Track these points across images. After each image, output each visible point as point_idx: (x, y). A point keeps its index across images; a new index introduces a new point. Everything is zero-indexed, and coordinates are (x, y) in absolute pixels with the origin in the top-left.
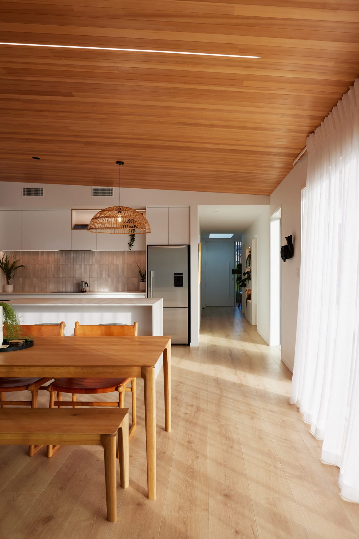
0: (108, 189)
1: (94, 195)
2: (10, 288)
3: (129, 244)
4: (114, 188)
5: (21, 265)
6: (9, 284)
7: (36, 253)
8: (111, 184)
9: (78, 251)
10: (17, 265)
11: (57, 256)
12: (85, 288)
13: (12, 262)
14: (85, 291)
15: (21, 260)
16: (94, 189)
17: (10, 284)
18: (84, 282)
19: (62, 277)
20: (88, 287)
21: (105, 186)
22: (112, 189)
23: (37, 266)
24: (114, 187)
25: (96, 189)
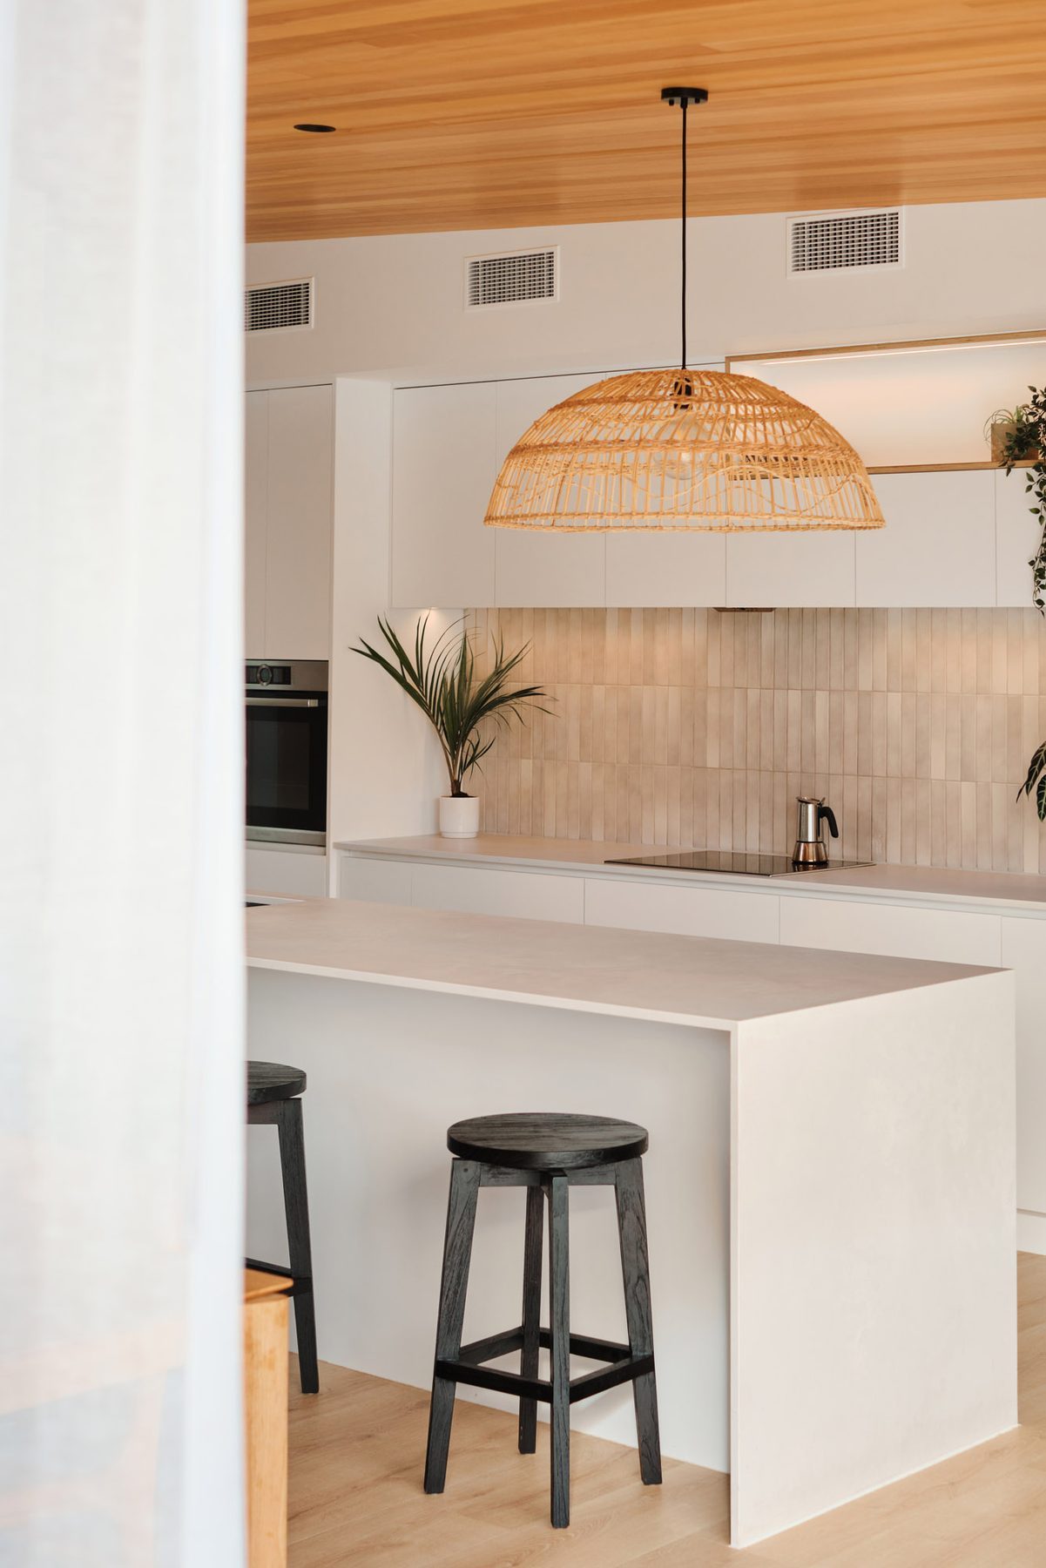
0: (878, 218)
1: (799, 267)
2: (463, 817)
3: (1032, 563)
4: (905, 213)
5: (526, 686)
6: (457, 793)
7: (594, 618)
8: (888, 190)
9: (771, 610)
10: (510, 687)
11: (692, 637)
12: (817, 842)
13: (490, 670)
14: (822, 864)
15: (528, 658)
16: (799, 227)
17: (465, 795)
18: (811, 808)
19: (716, 765)
20: (835, 834)
21: (858, 205)
22: (895, 217)
23: (599, 692)
24: (904, 207)
25: (814, 225)
